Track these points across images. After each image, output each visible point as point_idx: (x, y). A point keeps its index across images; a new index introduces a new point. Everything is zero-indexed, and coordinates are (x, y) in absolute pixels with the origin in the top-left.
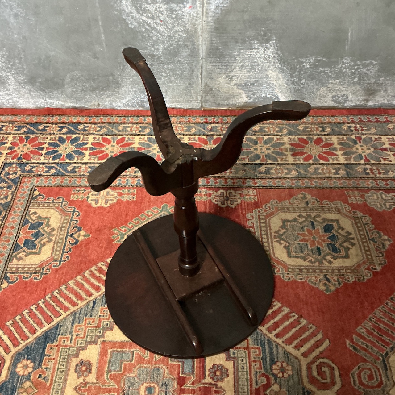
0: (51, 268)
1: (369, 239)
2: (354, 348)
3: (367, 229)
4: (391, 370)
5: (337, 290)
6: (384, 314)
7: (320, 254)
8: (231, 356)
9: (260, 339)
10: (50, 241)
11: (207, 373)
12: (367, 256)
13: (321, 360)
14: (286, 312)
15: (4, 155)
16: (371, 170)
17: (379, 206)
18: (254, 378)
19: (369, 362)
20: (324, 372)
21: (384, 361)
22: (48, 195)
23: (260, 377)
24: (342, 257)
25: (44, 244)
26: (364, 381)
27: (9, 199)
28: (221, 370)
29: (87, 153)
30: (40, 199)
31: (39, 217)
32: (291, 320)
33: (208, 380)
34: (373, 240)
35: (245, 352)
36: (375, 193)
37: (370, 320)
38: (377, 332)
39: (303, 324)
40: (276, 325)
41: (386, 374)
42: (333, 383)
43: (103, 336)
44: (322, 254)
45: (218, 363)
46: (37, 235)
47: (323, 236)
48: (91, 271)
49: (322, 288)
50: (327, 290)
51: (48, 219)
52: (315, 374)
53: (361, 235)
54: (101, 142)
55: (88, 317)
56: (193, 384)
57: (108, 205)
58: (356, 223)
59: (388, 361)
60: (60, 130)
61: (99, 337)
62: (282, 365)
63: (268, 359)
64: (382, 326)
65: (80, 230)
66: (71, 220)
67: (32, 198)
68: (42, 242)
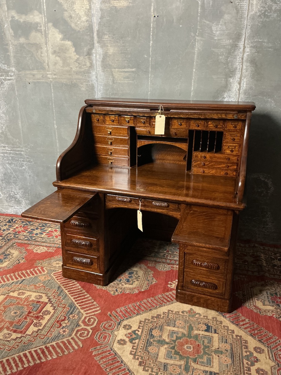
0: (4, 269)
1: (147, 280)
2: (110, 315)
3: (149, 276)
4: (121, 325)
5: (118, 295)
6: (133, 307)
7: (120, 281)
8: (56, 308)
9: (72, 306)
10: (9, 260)
11: (42, 312)
12: (141, 286)
13: (93, 317)
14: (89, 299)
15: (11, 231)
16: (167, 255)
17: (161, 269)
18: (59, 317)
19: (113, 321)
20: (91, 320)
21: (120, 322)
22: (18, 246)
23: (62, 317)
24: (129, 284)
25: (6, 262)
26: (106, 326)
27: (3, 245)
28: (48, 312)
29: (44, 234)
30: (14, 247)
31: (10, 253)
32: (90, 302)
33: (41, 314)
34: (148, 281)
35: (62, 309)
36: (162, 264)
37: (125, 307)
38: (125, 312)
39: (94, 304)
40: (82, 302)
41: (118, 326)
42: (92, 325)
43: (9, 293)
44: (121, 282)
45: (48, 310)
46: (5, 258)
47: (127, 276)
48: (18, 273)
49: (112, 293)
50: (113, 294)
51: (13, 254)
52: (86, 320)
53: (144, 278)
54: (53, 231)
55: (7, 287)
56: (34, 314)
57: (41, 252)
58: (145, 273)
59: (122, 322)
60: (39, 225)
61: (7, 293)
62: (74, 315)
63: (70, 312)
64: (129, 310)
65: (23, 259)
66: (22, 255)
67: (12, 246)
68: (6, 261)
